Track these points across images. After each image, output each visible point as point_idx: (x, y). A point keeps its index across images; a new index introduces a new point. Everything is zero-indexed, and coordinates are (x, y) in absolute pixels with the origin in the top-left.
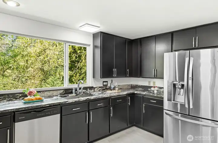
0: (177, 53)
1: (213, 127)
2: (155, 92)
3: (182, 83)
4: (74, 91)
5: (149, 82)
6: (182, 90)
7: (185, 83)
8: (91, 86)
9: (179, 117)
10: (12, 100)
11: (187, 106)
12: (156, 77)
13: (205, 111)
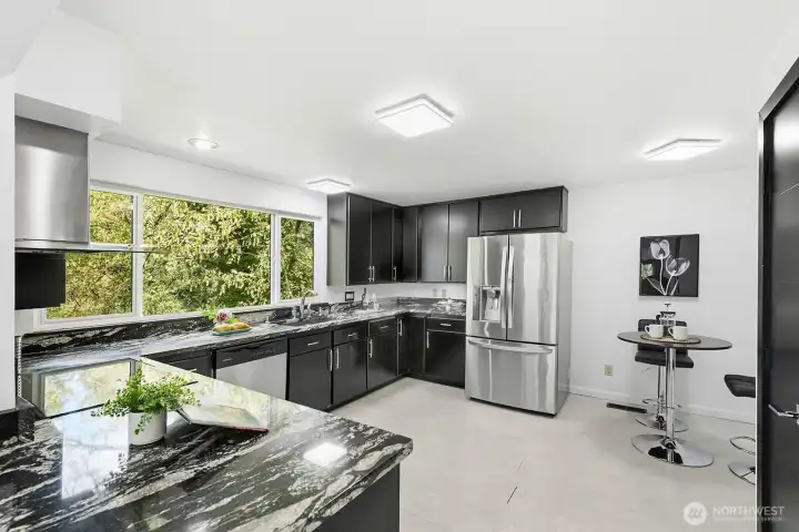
0: (485, 238)
1: (541, 354)
2: (448, 308)
3: (497, 288)
4: (294, 312)
5: (435, 291)
6: (496, 300)
7: (502, 289)
8: (323, 302)
9: (489, 344)
10: (179, 333)
11: (504, 326)
12: (449, 280)
13: (531, 331)
